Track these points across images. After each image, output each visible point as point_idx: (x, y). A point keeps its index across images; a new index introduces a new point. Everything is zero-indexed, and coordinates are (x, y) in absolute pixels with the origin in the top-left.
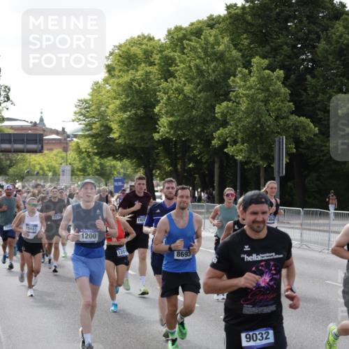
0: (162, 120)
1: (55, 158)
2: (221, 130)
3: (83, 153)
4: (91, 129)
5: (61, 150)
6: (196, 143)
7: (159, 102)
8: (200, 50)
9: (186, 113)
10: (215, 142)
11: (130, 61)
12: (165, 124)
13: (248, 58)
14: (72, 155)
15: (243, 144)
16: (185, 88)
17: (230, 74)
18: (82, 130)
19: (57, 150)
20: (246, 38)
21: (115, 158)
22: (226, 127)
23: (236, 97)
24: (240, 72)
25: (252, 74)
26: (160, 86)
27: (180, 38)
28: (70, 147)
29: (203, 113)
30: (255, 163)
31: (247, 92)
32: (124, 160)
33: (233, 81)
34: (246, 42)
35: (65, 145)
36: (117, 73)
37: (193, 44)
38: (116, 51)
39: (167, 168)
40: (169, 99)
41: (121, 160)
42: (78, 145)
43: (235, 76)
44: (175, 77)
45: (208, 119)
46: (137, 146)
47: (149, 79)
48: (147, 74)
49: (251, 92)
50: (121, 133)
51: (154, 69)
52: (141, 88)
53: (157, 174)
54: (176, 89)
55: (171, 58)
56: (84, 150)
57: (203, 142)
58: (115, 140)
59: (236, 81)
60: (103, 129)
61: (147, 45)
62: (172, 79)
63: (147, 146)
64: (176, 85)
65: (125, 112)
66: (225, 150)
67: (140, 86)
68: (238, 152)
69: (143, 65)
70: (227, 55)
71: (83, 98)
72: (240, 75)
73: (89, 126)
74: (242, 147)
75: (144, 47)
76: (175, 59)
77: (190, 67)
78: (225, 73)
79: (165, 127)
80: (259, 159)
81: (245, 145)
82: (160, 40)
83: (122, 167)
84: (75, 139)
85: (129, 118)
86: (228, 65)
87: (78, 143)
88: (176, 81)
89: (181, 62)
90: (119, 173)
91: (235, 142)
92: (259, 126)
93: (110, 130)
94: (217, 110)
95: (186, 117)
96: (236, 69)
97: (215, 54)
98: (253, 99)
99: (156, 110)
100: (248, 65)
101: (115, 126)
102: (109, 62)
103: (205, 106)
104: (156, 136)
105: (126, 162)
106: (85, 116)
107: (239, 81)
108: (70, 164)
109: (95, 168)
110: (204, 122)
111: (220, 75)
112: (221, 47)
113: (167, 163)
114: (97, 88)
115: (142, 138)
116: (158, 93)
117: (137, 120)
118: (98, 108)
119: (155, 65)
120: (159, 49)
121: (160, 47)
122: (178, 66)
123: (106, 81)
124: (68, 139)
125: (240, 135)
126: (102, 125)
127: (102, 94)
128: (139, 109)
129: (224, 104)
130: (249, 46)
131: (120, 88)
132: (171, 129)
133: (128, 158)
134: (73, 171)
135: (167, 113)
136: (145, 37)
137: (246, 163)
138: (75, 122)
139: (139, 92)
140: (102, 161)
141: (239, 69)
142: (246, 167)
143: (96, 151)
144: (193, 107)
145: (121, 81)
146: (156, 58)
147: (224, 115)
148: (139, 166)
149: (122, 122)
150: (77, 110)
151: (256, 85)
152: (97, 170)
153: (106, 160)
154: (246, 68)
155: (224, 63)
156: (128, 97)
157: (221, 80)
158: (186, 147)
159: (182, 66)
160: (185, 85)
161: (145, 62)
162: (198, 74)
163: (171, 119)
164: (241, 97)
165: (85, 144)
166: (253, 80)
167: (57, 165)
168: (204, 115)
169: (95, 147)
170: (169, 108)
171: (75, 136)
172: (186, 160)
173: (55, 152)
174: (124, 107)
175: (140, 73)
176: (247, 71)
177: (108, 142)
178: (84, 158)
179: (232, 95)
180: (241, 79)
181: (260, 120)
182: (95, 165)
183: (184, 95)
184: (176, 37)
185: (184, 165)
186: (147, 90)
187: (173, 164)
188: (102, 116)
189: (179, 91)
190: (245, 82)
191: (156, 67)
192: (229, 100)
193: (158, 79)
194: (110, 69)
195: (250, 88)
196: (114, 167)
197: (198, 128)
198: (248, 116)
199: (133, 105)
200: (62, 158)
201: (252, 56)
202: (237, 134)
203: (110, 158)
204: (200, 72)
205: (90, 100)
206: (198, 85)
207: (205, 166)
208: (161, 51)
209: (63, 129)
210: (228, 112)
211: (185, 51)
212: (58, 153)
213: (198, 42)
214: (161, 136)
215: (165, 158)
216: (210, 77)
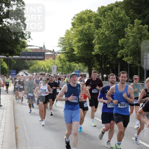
0: (96, 46)
1: (50, 62)
2: (121, 51)
3: (62, 60)
4: (65, 50)
5: (52, 59)
6: (110, 56)
7: (94, 38)
8: (112, 16)
9: (106, 43)
10: (119, 56)
11: (82, 21)
12: (97, 48)
13: (133, 20)
14: (57, 61)
15: (130, 57)
16: (106, 32)
17: (125, 26)
18: (62, 50)
19: (51, 59)
20: (132, 11)
21: (76, 63)
22: (123, 49)
23: (128, 36)
24: (129, 26)
25: (134, 27)
26: (95, 32)
27: (103, 11)
28: (56, 58)
29: (113, 43)
30: (136, 64)
31: (132, 34)
32: (80, 63)
33: (126, 30)
34: (132, 13)
35: (54, 57)
36: (76, 26)
37: (109, 13)
38: (76, 17)
39: (98, 66)
40: (99, 37)
41: (78, 63)
42: (60, 57)
43: (127, 27)
44: (101, 28)
45: (116, 46)
46: (85, 57)
47: (90, 29)
48: (89, 26)
49: (134, 34)
50: (78, 52)
51: (92, 24)
52: (87, 32)
53: (93, 69)
54: (102, 33)
55: (99, 20)
56: (62, 59)
57: (113, 56)
58: (76, 55)
59: (128, 30)
60: (70, 50)
61: (89, 14)
62: (100, 28)
63: (89, 57)
64: (102, 31)
65: (80, 43)
66: (123, 59)
67: (86, 31)
68: (128, 60)
69: (88, 23)
70: (124, 18)
71: (62, 37)
72: (129, 27)
73: (64, 49)
74: (130, 58)
75: (88, 15)
76: (101, 20)
77: (108, 23)
78: (123, 26)
79: (97, 49)
80: (138, 63)
81: (131, 57)
82: (95, 12)
83: (79, 66)
84: (58, 54)
85: (82, 45)
86: (124, 23)
87: (59, 56)
88: (102, 29)
89: (104, 21)
90: (77, 69)
91: (127, 56)
92: (137, 49)
93: (73, 50)
94: (119, 42)
95: (106, 45)
96: (127, 24)
97: (118, 18)
98: (135, 37)
99: (93, 42)
100: (132, 23)
101: (75, 49)
102: (73, 21)
103: (114, 40)
104: (93, 53)
105: (80, 64)
106: (62, 44)
107: (129, 30)
108: (56, 65)
109: (67, 67)
110: (114, 47)
111: (121, 27)
112: (121, 15)
113: (98, 64)
114: (68, 33)
115: (87, 54)
116: (94, 35)
117: (85, 46)
118: (68, 41)
119: (93, 22)
120: (94, 16)
121: (95, 15)
122: (103, 23)
123: (72, 29)
124: (55, 54)
125: (129, 53)
126: (70, 48)
127: (70, 35)
128: (86, 41)
129: (123, 39)
130: (133, 14)
131: (78, 33)
132: (100, 50)
133: (81, 62)
134: (57, 68)
135: (98, 43)
136: (89, 11)
137: (132, 65)
138: (58, 47)
139: (86, 34)
140: (70, 64)
141: (129, 24)
142: (132, 66)
143: (67, 59)
144: (109, 41)
145: (78, 29)
146: (93, 19)
147: (122, 44)
148: (86, 66)
149: (78, 47)
150: (59, 42)
151: (136, 31)
152: (68, 68)
153: (71, 63)
154: (132, 24)
155: (122, 22)
156: (81, 36)
157: (121, 29)
158: (106, 58)
159: (104, 23)
160: (106, 31)
161: (88, 21)
162: (111, 27)
163: (99, 46)
164: (129, 36)
165: (63, 56)
166: (135, 29)
167: (51, 66)
168: (114, 44)
169: (67, 58)
170: (99, 41)
171: (59, 53)
172: (106, 63)
173: (50, 60)
174: (79, 41)
175: (86, 26)
176: (132, 25)
177: (73, 56)
178: (62, 62)
179: (126, 35)
180: (130, 29)
181: (138, 46)
182: (67, 65)
183: (105, 36)
184: (101, 11)
185: (105, 66)
186: (89, 34)
187: (101, 65)
188: (70, 45)
189: (103, 34)
190: (131, 30)
191: (93, 23)
192: (125, 38)
193: (94, 29)
194: (73, 24)
195: (134, 33)
196: (75, 66)
197: (111, 50)
198: (133, 44)
199: (83, 40)
200: (53, 62)
201: (135, 19)
202: (128, 52)
203: (73, 62)
204: (112, 25)
205: (65, 38)
206: (111, 31)
207: (114, 66)
208: (95, 17)
209: (53, 50)
210: (124, 43)
211: (106, 17)
212: (51, 60)
213: (111, 13)
214: (96, 53)
215: (97, 62)
216: (117, 28)
